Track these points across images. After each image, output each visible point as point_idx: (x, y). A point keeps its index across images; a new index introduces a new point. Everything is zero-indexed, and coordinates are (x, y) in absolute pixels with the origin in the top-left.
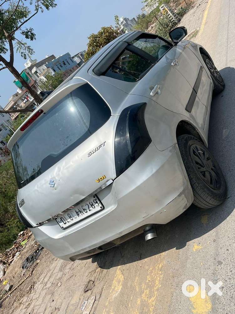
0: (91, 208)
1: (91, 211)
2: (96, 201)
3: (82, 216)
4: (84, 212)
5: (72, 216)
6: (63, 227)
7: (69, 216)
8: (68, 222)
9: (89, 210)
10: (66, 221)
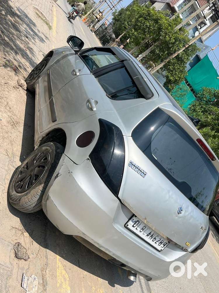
0: (158, 243)
2: (166, 244)
3: (147, 238)
5: (144, 230)
6: (128, 225)
7: (144, 228)
8: (136, 229)
9: (156, 243)
10: (136, 227)
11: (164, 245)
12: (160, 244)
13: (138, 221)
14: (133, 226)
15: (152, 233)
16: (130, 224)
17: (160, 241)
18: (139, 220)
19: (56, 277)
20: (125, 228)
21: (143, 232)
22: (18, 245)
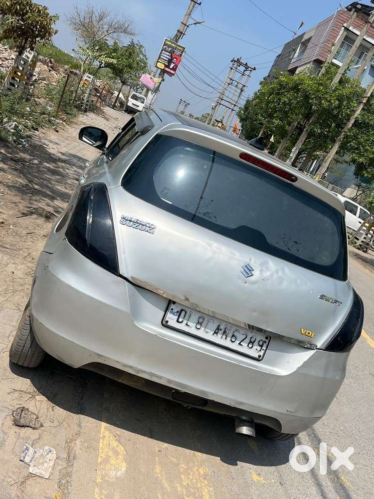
0: (244, 344)
1: (240, 346)
2: (263, 344)
3: (218, 339)
4: (229, 339)
5: (204, 324)
6: (167, 322)
7: (201, 320)
8: (187, 324)
9: (240, 344)
10: (185, 322)
11: (261, 346)
12: (250, 346)
13: (182, 310)
14: (178, 321)
15: (222, 327)
16: (172, 319)
17: (248, 340)
18: (184, 308)
19: (96, 449)
20: (166, 329)
21: (203, 329)
22: (22, 410)
